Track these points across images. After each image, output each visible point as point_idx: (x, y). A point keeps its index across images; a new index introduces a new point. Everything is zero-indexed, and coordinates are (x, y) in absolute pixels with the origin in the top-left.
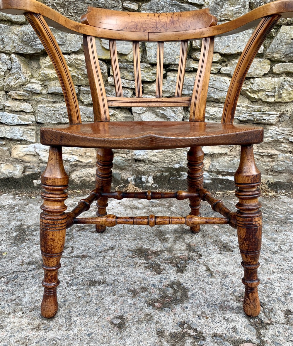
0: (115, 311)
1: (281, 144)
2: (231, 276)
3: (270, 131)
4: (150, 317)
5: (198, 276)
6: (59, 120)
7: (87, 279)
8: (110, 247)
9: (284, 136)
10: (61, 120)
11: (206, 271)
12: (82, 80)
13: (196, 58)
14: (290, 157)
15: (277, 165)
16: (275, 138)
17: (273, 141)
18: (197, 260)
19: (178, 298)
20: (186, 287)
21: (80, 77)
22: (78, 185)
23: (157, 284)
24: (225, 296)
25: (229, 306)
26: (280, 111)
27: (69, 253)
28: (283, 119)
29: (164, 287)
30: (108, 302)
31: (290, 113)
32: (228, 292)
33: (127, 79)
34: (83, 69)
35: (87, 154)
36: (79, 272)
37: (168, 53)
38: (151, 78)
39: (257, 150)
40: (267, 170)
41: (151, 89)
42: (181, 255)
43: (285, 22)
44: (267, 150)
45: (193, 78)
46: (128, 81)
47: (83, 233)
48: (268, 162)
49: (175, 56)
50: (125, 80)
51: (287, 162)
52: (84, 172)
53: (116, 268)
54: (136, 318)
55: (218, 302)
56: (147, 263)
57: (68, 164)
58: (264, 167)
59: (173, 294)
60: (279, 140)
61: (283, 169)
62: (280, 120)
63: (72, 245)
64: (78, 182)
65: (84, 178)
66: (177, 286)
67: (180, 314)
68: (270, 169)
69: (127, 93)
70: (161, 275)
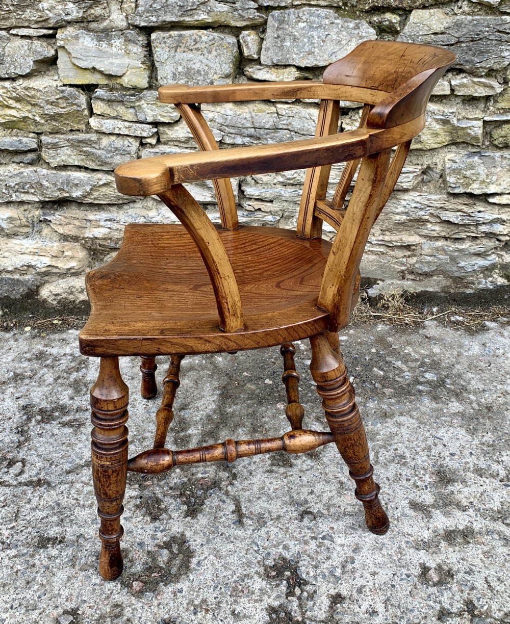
0: (67, 600)
1: (426, 225)
2: (271, 522)
3: (404, 203)
4: (119, 610)
5: (217, 524)
6: (7, 197)
7: (36, 534)
8: (86, 461)
9: (431, 211)
10: (11, 196)
11: (233, 512)
12: (43, 125)
13: (251, 77)
14: (446, 248)
15: (422, 262)
16: (414, 216)
17: (411, 221)
18: (225, 489)
19: (174, 571)
20: (192, 548)
21: (37, 118)
22: (54, 308)
23: (148, 541)
24: (248, 566)
25: (249, 586)
26: (422, 165)
27: (17, 476)
28: (429, 178)
29: (156, 549)
30: (61, 582)
31: (441, 168)
32: (256, 558)
33: (125, 121)
34: (42, 105)
35: (66, 253)
36: (26, 517)
37: (199, 71)
38: (170, 116)
39: (381, 238)
40: (403, 272)
41: (172, 136)
42: (203, 475)
43: (417, 4)
44: (400, 237)
45: (250, 113)
46: (127, 124)
47: (48, 427)
48: (403, 257)
49: (211, 75)
50: (122, 123)
51: (440, 256)
52: (64, 285)
53: (87, 509)
54: (98, 612)
55: (235, 578)
56: (141, 498)
57: (34, 272)
58: (396, 266)
59: (168, 563)
60: (421, 219)
61: (432, 269)
62: (423, 179)
63: (25, 457)
64: (55, 303)
65: (64, 295)
66: (178, 545)
67: (167, 604)
68: (408, 269)
69: (128, 146)
70: (157, 524)
